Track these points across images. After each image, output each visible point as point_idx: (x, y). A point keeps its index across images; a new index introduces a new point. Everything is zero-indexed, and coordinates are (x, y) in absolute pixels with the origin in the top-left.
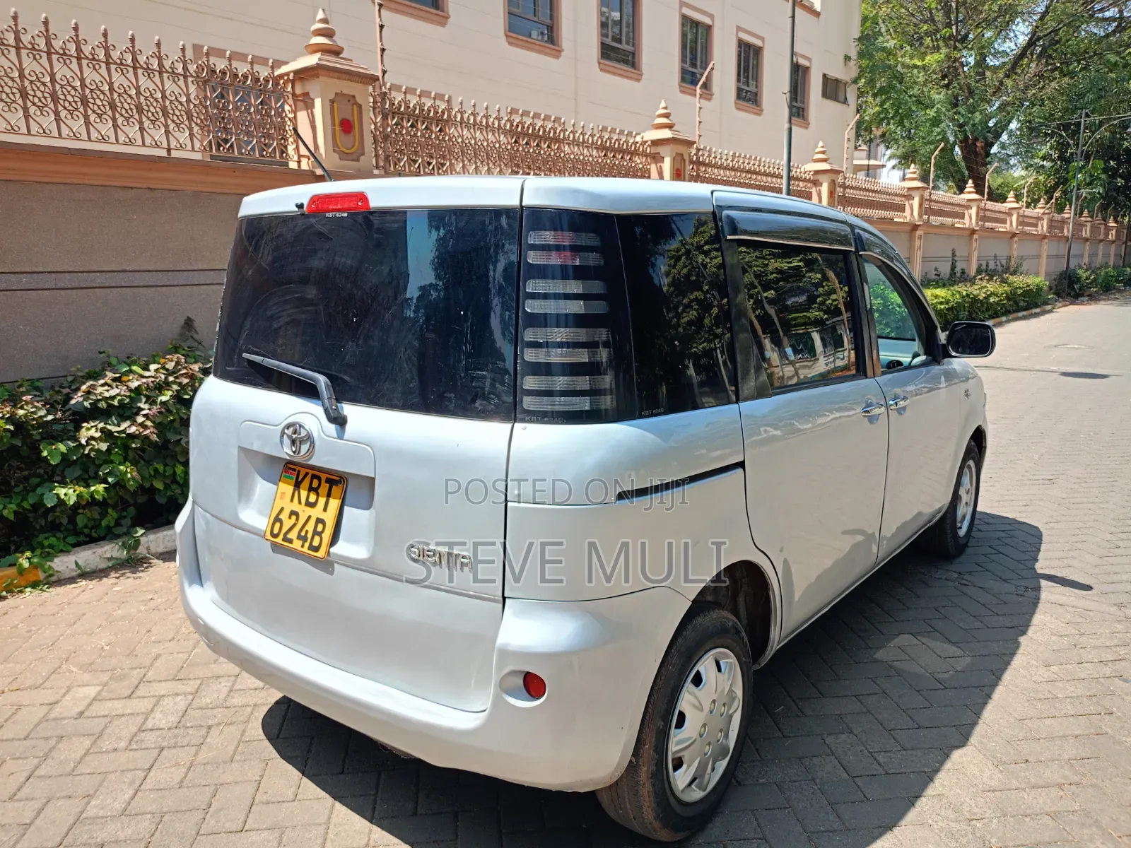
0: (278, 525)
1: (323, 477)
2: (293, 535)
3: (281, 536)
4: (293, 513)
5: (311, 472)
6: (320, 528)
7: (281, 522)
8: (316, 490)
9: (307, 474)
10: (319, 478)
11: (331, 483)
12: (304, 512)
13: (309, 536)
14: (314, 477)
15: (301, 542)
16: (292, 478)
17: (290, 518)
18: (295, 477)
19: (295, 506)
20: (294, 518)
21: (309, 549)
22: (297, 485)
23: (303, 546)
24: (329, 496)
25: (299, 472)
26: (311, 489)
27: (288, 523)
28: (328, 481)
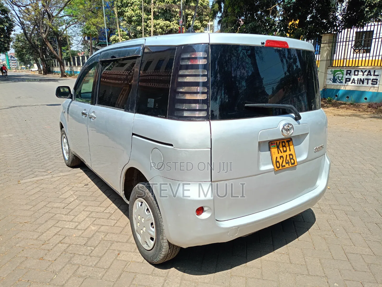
0: (278, 164)
1: (285, 141)
2: (284, 164)
3: (281, 166)
4: (281, 157)
5: (281, 141)
6: (291, 157)
7: (278, 162)
8: (285, 146)
9: (280, 142)
10: (284, 142)
11: (288, 142)
12: (284, 155)
13: (289, 161)
14: (282, 142)
15: (288, 164)
16: (275, 146)
17: (281, 159)
18: (276, 145)
19: (281, 154)
20: (282, 158)
21: (292, 165)
22: (278, 147)
23: (289, 165)
24: (289, 146)
25: (277, 143)
26: (283, 146)
27: (281, 162)
28: (287, 141)
